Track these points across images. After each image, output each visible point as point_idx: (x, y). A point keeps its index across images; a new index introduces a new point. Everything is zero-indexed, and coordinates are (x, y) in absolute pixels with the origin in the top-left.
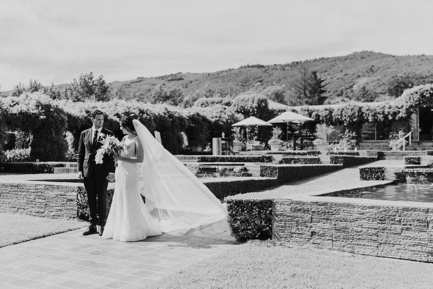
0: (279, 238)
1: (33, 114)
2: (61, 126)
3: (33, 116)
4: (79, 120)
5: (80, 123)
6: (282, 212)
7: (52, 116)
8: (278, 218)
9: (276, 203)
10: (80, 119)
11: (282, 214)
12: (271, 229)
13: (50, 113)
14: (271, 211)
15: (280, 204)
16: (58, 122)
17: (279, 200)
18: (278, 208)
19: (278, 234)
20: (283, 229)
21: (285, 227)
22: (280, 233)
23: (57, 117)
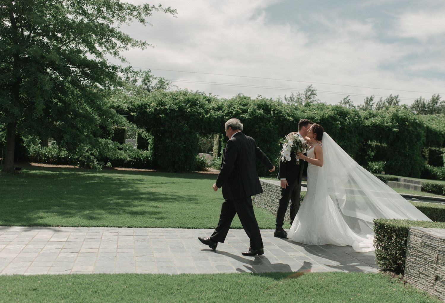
0: (410, 276)
1: (387, 127)
2: (416, 140)
3: (386, 129)
4: (441, 136)
5: (442, 138)
6: (415, 244)
7: (407, 130)
8: (410, 251)
9: (411, 233)
10: (442, 134)
11: (414, 247)
12: (404, 262)
13: (405, 127)
14: (406, 242)
15: (415, 236)
16: (414, 136)
17: (414, 230)
18: (412, 239)
19: (409, 271)
20: (413, 265)
21: (415, 264)
22: (411, 270)
23: (413, 132)
